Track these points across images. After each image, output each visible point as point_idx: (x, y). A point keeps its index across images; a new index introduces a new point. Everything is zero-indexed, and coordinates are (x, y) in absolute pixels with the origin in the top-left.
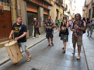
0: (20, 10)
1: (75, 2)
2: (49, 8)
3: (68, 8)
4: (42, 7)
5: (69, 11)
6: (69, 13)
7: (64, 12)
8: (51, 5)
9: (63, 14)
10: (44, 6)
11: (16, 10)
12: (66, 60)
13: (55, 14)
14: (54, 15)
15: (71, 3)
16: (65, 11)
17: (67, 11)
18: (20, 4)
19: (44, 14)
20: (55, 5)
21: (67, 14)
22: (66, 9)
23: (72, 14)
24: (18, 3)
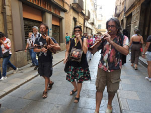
0: (11, 16)
1: (101, 8)
2: (62, 15)
3: (92, 17)
4: (50, 13)
5: (92, 22)
6: (93, 24)
7: (86, 23)
8: (65, 11)
9: (84, 26)
10: (52, 11)
11: (3, 15)
12: (89, 98)
13: (71, 24)
14: (69, 27)
15: (95, 9)
16: (87, 20)
17: (89, 21)
18: (10, 6)
19: (53, 25)
20: (72, 10)
21: (90, 26)
22: (88, 18)
23: (97, 26)
24: (7, 3)
